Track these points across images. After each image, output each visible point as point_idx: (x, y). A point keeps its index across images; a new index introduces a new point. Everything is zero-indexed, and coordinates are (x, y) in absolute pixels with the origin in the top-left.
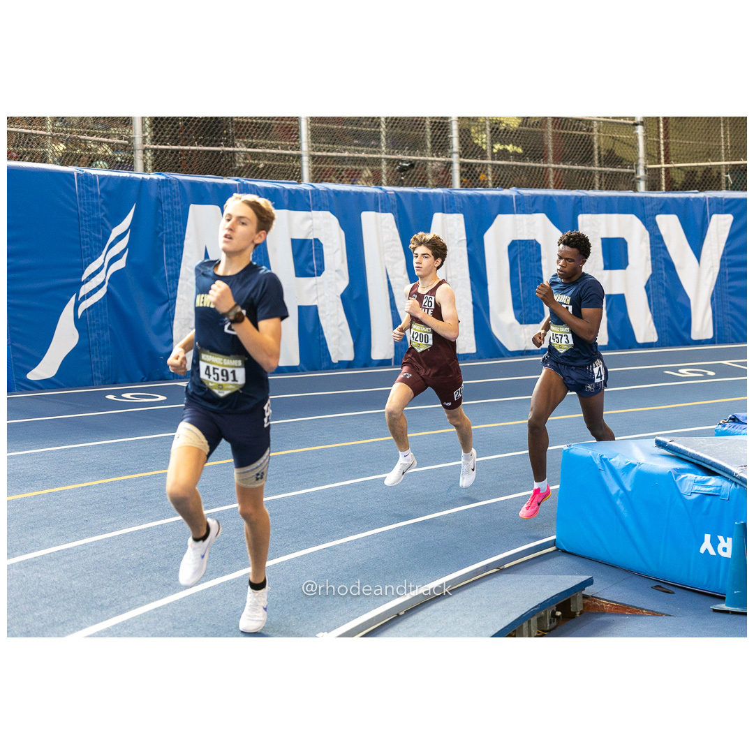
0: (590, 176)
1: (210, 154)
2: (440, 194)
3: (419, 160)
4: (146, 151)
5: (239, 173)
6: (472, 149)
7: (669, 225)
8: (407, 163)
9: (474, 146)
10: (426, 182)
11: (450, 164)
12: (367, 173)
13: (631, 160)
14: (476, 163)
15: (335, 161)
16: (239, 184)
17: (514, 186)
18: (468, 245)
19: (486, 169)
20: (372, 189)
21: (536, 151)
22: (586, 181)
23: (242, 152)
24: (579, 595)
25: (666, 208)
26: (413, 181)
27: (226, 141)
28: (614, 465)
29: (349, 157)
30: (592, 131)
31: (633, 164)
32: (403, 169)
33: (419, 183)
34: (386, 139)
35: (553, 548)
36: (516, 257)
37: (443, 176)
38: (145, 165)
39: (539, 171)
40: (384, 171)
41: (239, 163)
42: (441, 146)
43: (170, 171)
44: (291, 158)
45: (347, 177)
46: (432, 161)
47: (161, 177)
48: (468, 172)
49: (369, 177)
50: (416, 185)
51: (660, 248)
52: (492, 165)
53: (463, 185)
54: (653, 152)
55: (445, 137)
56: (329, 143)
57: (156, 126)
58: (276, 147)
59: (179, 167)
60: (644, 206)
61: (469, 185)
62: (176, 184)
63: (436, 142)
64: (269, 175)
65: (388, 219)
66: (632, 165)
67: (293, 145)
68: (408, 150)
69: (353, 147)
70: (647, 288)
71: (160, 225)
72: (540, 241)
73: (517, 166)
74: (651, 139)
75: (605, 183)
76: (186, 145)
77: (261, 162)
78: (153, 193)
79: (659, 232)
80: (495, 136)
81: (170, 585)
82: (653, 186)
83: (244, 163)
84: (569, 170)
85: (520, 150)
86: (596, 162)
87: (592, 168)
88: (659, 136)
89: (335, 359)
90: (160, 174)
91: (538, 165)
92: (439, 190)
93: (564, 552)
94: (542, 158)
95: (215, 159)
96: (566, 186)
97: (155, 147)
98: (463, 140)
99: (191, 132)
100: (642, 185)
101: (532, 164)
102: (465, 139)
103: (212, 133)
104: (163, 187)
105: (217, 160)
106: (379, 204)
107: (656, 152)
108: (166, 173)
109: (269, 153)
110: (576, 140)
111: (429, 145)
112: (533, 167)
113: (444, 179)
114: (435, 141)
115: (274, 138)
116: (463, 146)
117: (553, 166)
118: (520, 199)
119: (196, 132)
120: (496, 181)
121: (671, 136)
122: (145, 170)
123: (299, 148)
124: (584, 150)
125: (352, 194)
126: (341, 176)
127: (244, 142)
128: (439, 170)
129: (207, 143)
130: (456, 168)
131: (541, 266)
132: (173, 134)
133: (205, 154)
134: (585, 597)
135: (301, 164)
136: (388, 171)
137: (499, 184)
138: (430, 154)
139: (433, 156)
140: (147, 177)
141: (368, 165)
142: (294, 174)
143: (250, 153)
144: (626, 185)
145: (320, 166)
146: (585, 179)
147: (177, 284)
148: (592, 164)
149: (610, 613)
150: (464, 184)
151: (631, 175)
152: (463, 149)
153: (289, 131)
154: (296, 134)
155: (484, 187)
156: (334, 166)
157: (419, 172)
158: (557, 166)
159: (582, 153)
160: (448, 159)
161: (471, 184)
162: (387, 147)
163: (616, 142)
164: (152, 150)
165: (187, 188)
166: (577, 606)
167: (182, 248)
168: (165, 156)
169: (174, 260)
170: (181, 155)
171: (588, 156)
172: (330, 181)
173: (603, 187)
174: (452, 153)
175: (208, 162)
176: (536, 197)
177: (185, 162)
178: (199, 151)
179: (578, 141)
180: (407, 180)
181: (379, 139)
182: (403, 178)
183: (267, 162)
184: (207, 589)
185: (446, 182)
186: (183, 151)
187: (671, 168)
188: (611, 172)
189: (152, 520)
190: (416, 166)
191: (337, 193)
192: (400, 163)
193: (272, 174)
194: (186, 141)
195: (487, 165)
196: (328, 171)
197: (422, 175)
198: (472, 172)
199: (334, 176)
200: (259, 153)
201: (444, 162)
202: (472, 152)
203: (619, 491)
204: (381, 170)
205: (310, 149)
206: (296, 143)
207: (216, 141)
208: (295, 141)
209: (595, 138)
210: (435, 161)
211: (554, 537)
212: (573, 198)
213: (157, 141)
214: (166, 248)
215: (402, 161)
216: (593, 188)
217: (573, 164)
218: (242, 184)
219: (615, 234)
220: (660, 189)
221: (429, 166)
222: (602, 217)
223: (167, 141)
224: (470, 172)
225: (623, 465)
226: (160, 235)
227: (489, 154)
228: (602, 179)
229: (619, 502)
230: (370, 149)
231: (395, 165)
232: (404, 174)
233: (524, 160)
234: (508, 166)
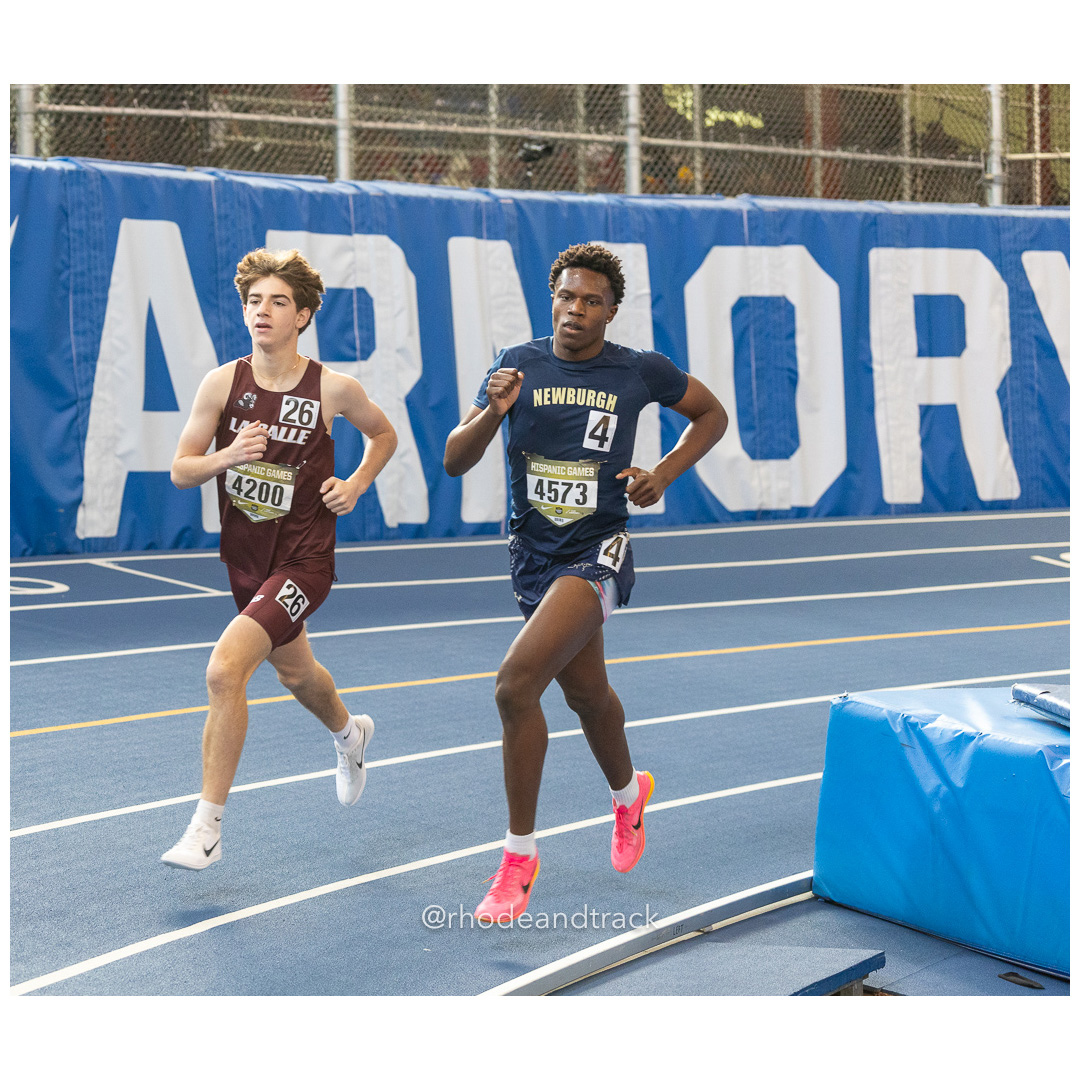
0: (894, 175)
1: (162, 123)
2: (601, 206)
3: (563, 139)
4: (41, 117)
5: (215, 160)
6: (665, 120)
7: (1048, 271)
8: (539, 144)
9: (669, 113)
10: (575, 182)
11: (621, 148)
12: (460, 162)
13: (974, 143)
14: (673, 147)
15: (400, 139)
16: (216, 181)
17: (746, 191)
18: (654, 304)
19: (692, 158)
20: (469, 194)
21: (789, 124)
22: (886, 183)
23: (222, 119)
24: (857, 986)
25: (1041, 238)
26: (550, 180)
27: (193, 98)
28: (929, 736)
29: (428, 132)
31: (980, 152)
32: (530, 157)
33: (561, 184)
34: (500, 99)
35: (809, 895)
36: (746, 328)
37: (608, 171)
38: (37, 142)
39: (795, 163)
40: (494, 159)
41: (216, 141)
42: (607, 112)
43: (85, 154)
44: (316, 133)
45: (424, 170)
46: (587, 142)
47: (69, 166)
48: (656, 163)
49: (464, 171)
50: (555, 188)
51: (1028, 316)
52: (703, 150)
53: (647, 189)
54: (1018, 128)
55: (613, 96)
56: (389, 105)
58: (287, 111)
59: (102, 146)
60: (999, 233)
61: (657, 187)
62: (97, 179)
63: (596, 105)
64: (273, 164)
65: (500, 252)
66: (978, 154)
67: (320, 108)
68: (542, 119)
69: (435, 113)
70: (1001, 393)
71: (64, 257)
72: (793, 299)
73: (752, 153)
74: (1017, 103)
75: (924, 187)
76: (116, 105)
77: (257, 139)
78: (52, 196)
79: (1028, 283)
80: (710, 95)
81: (69, 945)
82: (1017, 195)
83: (225, 141)
84: (854, 161)
85: (757, 123)
86: (907, 147)
87: (899, 159)
88: (1031, 98)
89: (391, 520)
90: (66, 160)
91: (793, 151)
92: (600, 198)
93: (830, 903)
94: (801, 137)
95: (171, 132)
96: (847, 193)
98: (648, 101)
100: (996, 193)
101: (782, 150)
102: (652, 100)
104: (72, 185)
105: (175, 135)
106: (483, 223)
107: (1026, 128)
108: (78, 160)
109: (274, 123)
110: (869, 103)
111: (582, 110)
112: (782, 156)
113: (609, 177)
114: (594, 102)
116: (648, 113)
117: (822, 153)
118: (756, 216)
120: (711, 182)
121: (1055, 99)
122: (37, 152)
123: (332, 113)
124: (884, 123)
125: (433, 203)
126: (411, 168)
127: (227, 102)
128: (600, 158)
129: (157, 101)
130: (634, 155)
131: (794, 347)
133: (151, 123)
135: (335, 144)
136: (501, 160)
137: (716, 188)
138: (585, 129)
139: (589, 132)
140: (41, 165)
141: (464, 147)
142: (321, 164)
143: (240, 122)
144: (965, 192)
145: (371, 148)
146: (885, 180)
147: (94, 371)
148: (899, 152)
150: (648, 187)
151: (976, 174)
152: (648, 117)
155: (687, 193)
156: (396, 149)
157: (561, 162)
158: (829, 154)
159: (880, 129)
160: (618, 139)
161: (661, 188)
162: (501, 113)
163: (948, 110)
164: (52, 114)
165: (117, 188)
167: (104, 301)
168: (76, 125)
169: (87, 324)
170: (106, 125)
171: (891, 134)
172: (390, 178)
173: (918, 196)
174: (626, 127)
175: (157, 138)
176: (788, 214)
177: (113, 137)
178: (140, 118)
179: (872, 105)
180: (538, 177)
181: (485, 98)
182: (530, 174)
183: (268, 140)
184: (141, 955)
185: (614, 182)
186: (110, 116)
187: (1054, 160)
188: (935, 166)
189: (39, 821)
190: (556, 150)
191: (403, 201)
192: (526, 145)
193: (278, 163)
194: (117, 98)
195: (693, 149)
196: (387, 158)
197: (566, 169)
198: (664, 164)
199: (398, 168)
200: (254, 123)
201: (610, 143)
202: (666, 125)
203: (939, 787)
204: (487, 158)
205: (353, 116)
206: (327, 103)
207: (174, 99)
208: (324, 100)
209: (906, 101)
210: (592, 142)
211: (810, 874)
212: (860, 218)
213: (61, 97)
214: (75, 303)
215: (530, 141)
216: (900, 198)
217: (861, 150)
218: (222, 182)
219: (940, 288)
220: (1030, 202)
221: (581, 150)
222: (918, 253)
223: (81, 98)
224: (660, 164)
225: (948, 737)
226: (63, 277)
227: (697, 129)
228: (918, 180)
229: (937, 807)
230: (467, 117)
231: (515, 148)
232: (533, 167)
233: (767, 142)
234: (735, 153)
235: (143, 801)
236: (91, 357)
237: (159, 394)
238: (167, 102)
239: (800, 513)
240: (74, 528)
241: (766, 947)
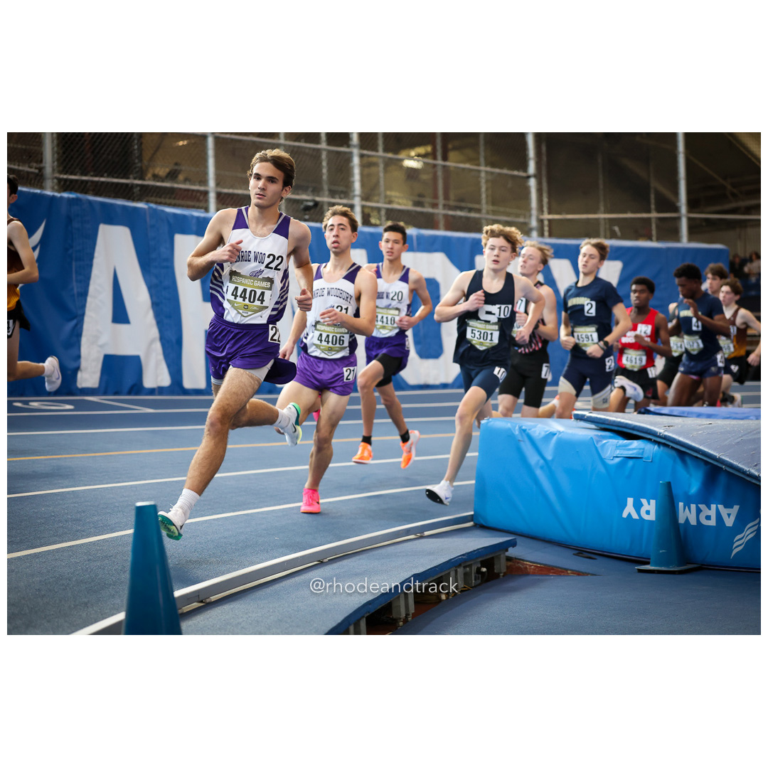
8: (311, 203)
19: (380, 212)
32: (308, 208)
43: (80, 191)
47: (72, 196)
55: (347, 181)
62: (87, 204)
71: (70, 242)
90: (70, 194)
102: (366, 183)
104: (74, 205)
108: (77, 194)
116: (364, 190)
122: (54, 188)
130: (358, 210)
136: (293, 210)
140: (57, 195)
147: (86, 301)
150: (365, 223)
152: (364, 193)
160: (351, 202)
165: (98, 208)
167: (90, 266)
169: (83, 278)
174: (354, 196)
190: (320, 206)
192: (304, 203)
195: (381, 208)
214: (76, 266)
215: (307, 201)
218: (150, 208)
226: (70, 251)
232: (309, 212)
236: (84, 294)
237: (120, 315)
239: (445, 386)
240: (76, 382)
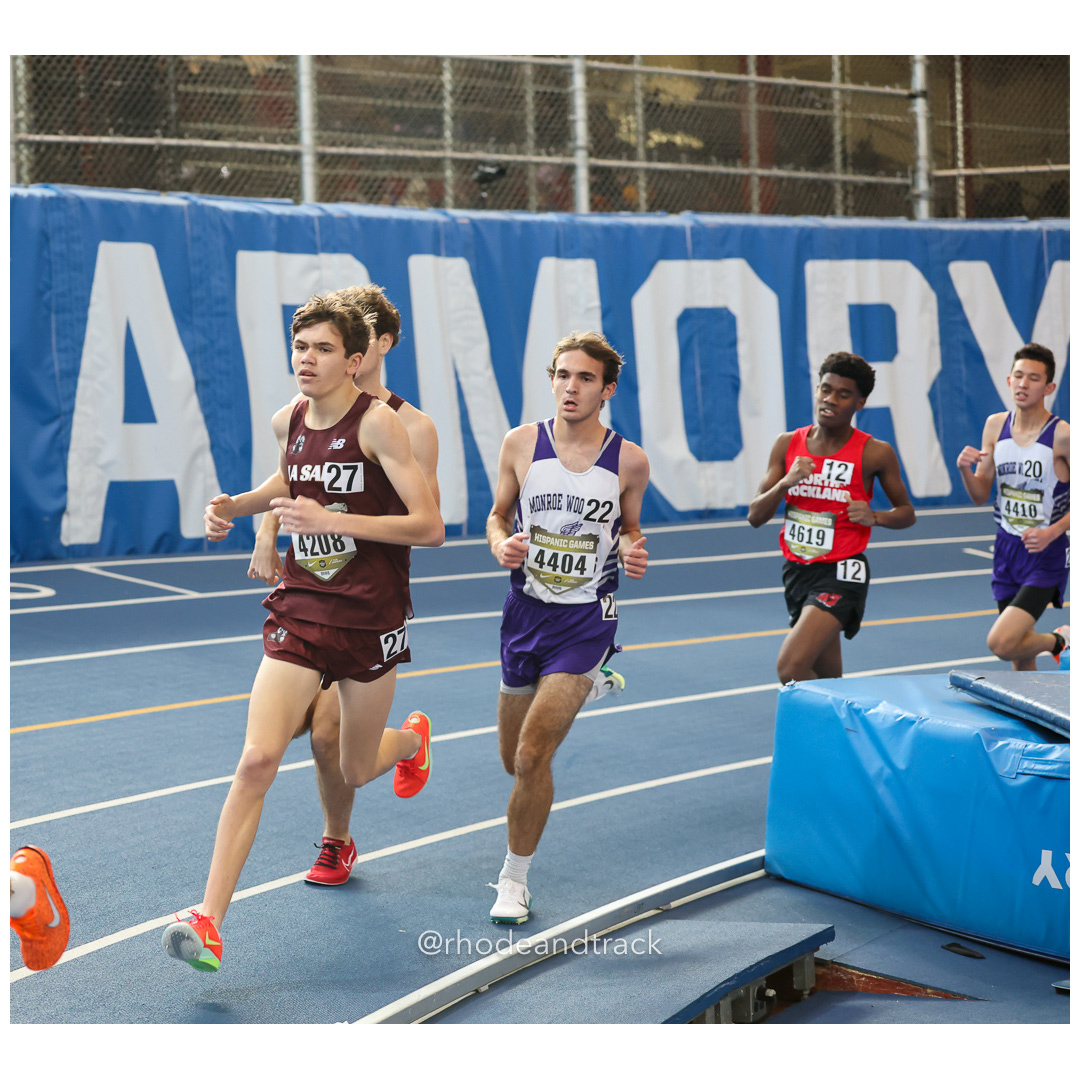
0: (826, 192)
1: (136, 151)
2: (552, 224)
3: (515, 161)
4: (22, 146)
5: (187, 185)
6: (611, 142)
7: (974, 281)
8: (493, 167)
10: (527, 201)
11: (570, 169)
12: (418, 184)
13: (903, 160)
14: (619, 168)
15: (361, 163)
16: (189, 206)
17: (688, 208)
18: (604, 316)
19: (637, 178)
21: (728, 145)
22: (819, 200)
23: (192, 147)
24: (808, 959)
25: (968, 248)
26: (504, 200)
27: (166, 127)
28: (873, 720)
29: (387, 157)
30: (831, 107)
31: (907, 167)
32: (485, 179)
33: (514, 204)
34: (454, 123)
35: (761, 873)
36: (690, 339)
37: (558, 190)
38: (18, 170)
39: (734, 182)
40: (450, 181)
41: (188, 167)
42: (556, 135)
43: (64, 181)
44: (283, 159)
46: (538, 165)
47: (49, 193)
48: (603, 183)
49: (422, 193)
50: (508, 207)
51: (956, 322)
52: (647, 170)
53: (595, 207)
54: (943, 146)
55: (562, 120)
56: (351, 131)
57: (40, 101)
58: (254, 138)
59: (80, 174)
60: (926, 246)
61: (605, 206)
62: (76, 205)
63: (546, 129)
64: (242, 188)
65: (458, 269)
66: (906, 170)
67: (285, 135)
68: (495, 143)
69: (395, 139)
70: (932, 396)
71: (46, 279)
72: (735, 309)
73: (693, 173)
74: (940, 123)
75: (855, 202)
76: (93, 134)
78: (34, 221)
79: (955, 294)
80: (653, 118)
82: (943, 208)
84: (790, 179)
85: (696, 144)
86: (839, 165)
87: (831, 176)
88: (953, 118)
90: (46, 187)
91: (732, 170)
92: (550, 217)
93: (781, 879)
94: (740, 157)
95: (145, 160)
96: (783, 209)
97: (38, 138)
98: (594, 124)
99: (102, 111)
100: (923, 208)
101: (722, 169)
102: (598, 123)
103: (139, 113)
104: (52, 210)
105: (149, 162)
106: (440, 242)
107: (950, 146)
108: (58, 187)
109: (242, 150)
111: (531, 130)
112: (722, 175)
113: (559, 195)
114: (542, 126)
115: (252, 121)
116: (595, 135)
117: (759, 172)
118: (699, 231)
119: (111, 112)
120: (655, 200)
121: (977, 118)
122: (19, 180)
123: (296, 139)
124: (817, 143)
125: (393, 224)
126: (372, 191)
127: (198, 130)
128: (550, 179)
129: (131, 130)
130: (582, 178)
131: (736, 356)
132: (69, 115)
133: (126, 151)
134: (820, 963)
135: (300, 168)
136: (457, 182)
137: (660, 206)
138: (534, 151)
139: (539, 154)
140: (25, 192)
141: (422, 170)
142: (287, 188)
143: (209, 148)
144: (895, 207)
145: (334, 172)
146: (819, 197)
147: (76, 386)
148: (831, 169)
149: (867, 993)
150: (596, 205)
151: (904, 190)
152: (595, 141)
153: (280, 109)
154: (291, 114)
155: (633, 211)
156: (359, 173)
157: (514, 183)
158: (766, 172)
159: (814, 148)
160: (567, 160)
161: (609, 205)
162: (455, 137)
163: (876, 129)
164: (31, 143)
165: (95, 213)
166: (805, 980)
167: (84, 320)
168: (55, 154)
169: (70, 343)
170: (84, 153)
171: (824, 154)
172: (353, 200)
173: (850, 210)
174: (574, 149)
175: (131, 164)
176: (727, 230)
177: (91, 165)
178: (116, 146)
179: (806, 125)
180: (492, 197)
181: (440, 123)
182: (485, 195)
183: (236, 166)
184: (131, 940)
185: (564, 201)
186: (87, 145)
187: (977, 176)
188: (865, 183)
190: (509, 172)
191: (365, 222)
192: (480, 168)
193: (246, 187)
194: (94, 128)
195: (637, 170)
196: (349, 181)
197: (519, 189)
199: (360, 191)
200: (223, 150)
201: (559, 166)
202: (612, 147)
203: (882, 769)
204: (444, 180)
205: (317, 141)
206: (292, 130)
208: (289, 127)
209: (837, 125)
210: (543, 163)
211: (761, 853)
212: (796, 232)
213: (40, 128)
214: (57, 322)
215: (484, 163)
216: (833, 213)
217: (797, 168)
218: (194, 206)
219: (873, 298)
220: (955, 215)
221: (532, 173)
222: (850, 265)
223: (60, 128)
224: (607, 183)
225: (891, 721)
226: (45, 297)
227: (641, 151)
228: (850, 196)
229: (882, 790)
230: (424, 141)
231: (470, 170)
232: (489, 188)
233: (707, 162)
234: (677, 173)
235: (130, 793)
236: (72, 373)
237: (138, 407)
238: (141, 131)
240: (58, 535)
241: (722, 923)
